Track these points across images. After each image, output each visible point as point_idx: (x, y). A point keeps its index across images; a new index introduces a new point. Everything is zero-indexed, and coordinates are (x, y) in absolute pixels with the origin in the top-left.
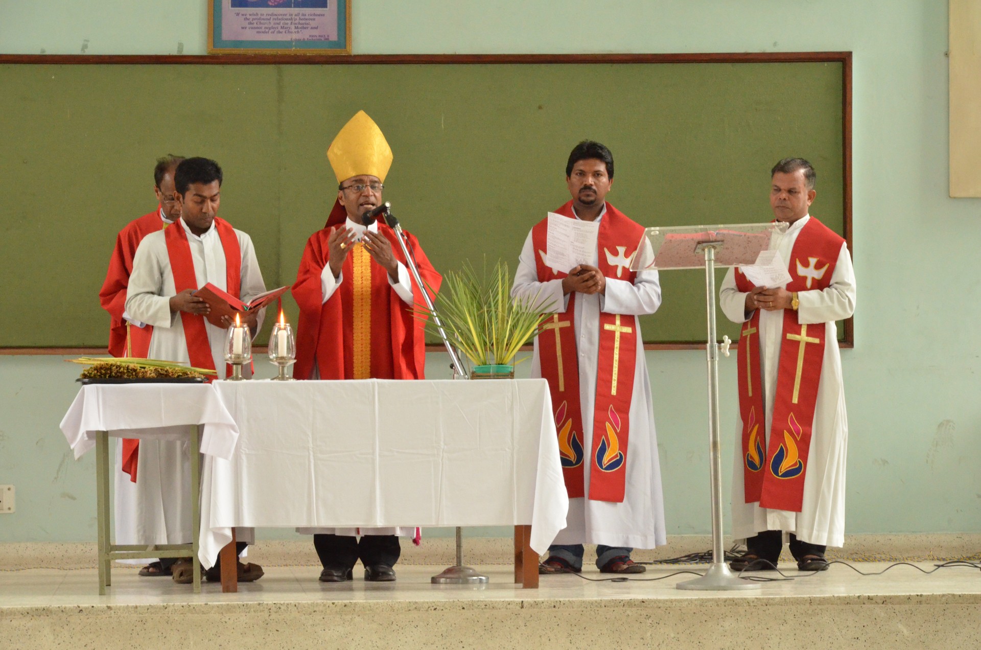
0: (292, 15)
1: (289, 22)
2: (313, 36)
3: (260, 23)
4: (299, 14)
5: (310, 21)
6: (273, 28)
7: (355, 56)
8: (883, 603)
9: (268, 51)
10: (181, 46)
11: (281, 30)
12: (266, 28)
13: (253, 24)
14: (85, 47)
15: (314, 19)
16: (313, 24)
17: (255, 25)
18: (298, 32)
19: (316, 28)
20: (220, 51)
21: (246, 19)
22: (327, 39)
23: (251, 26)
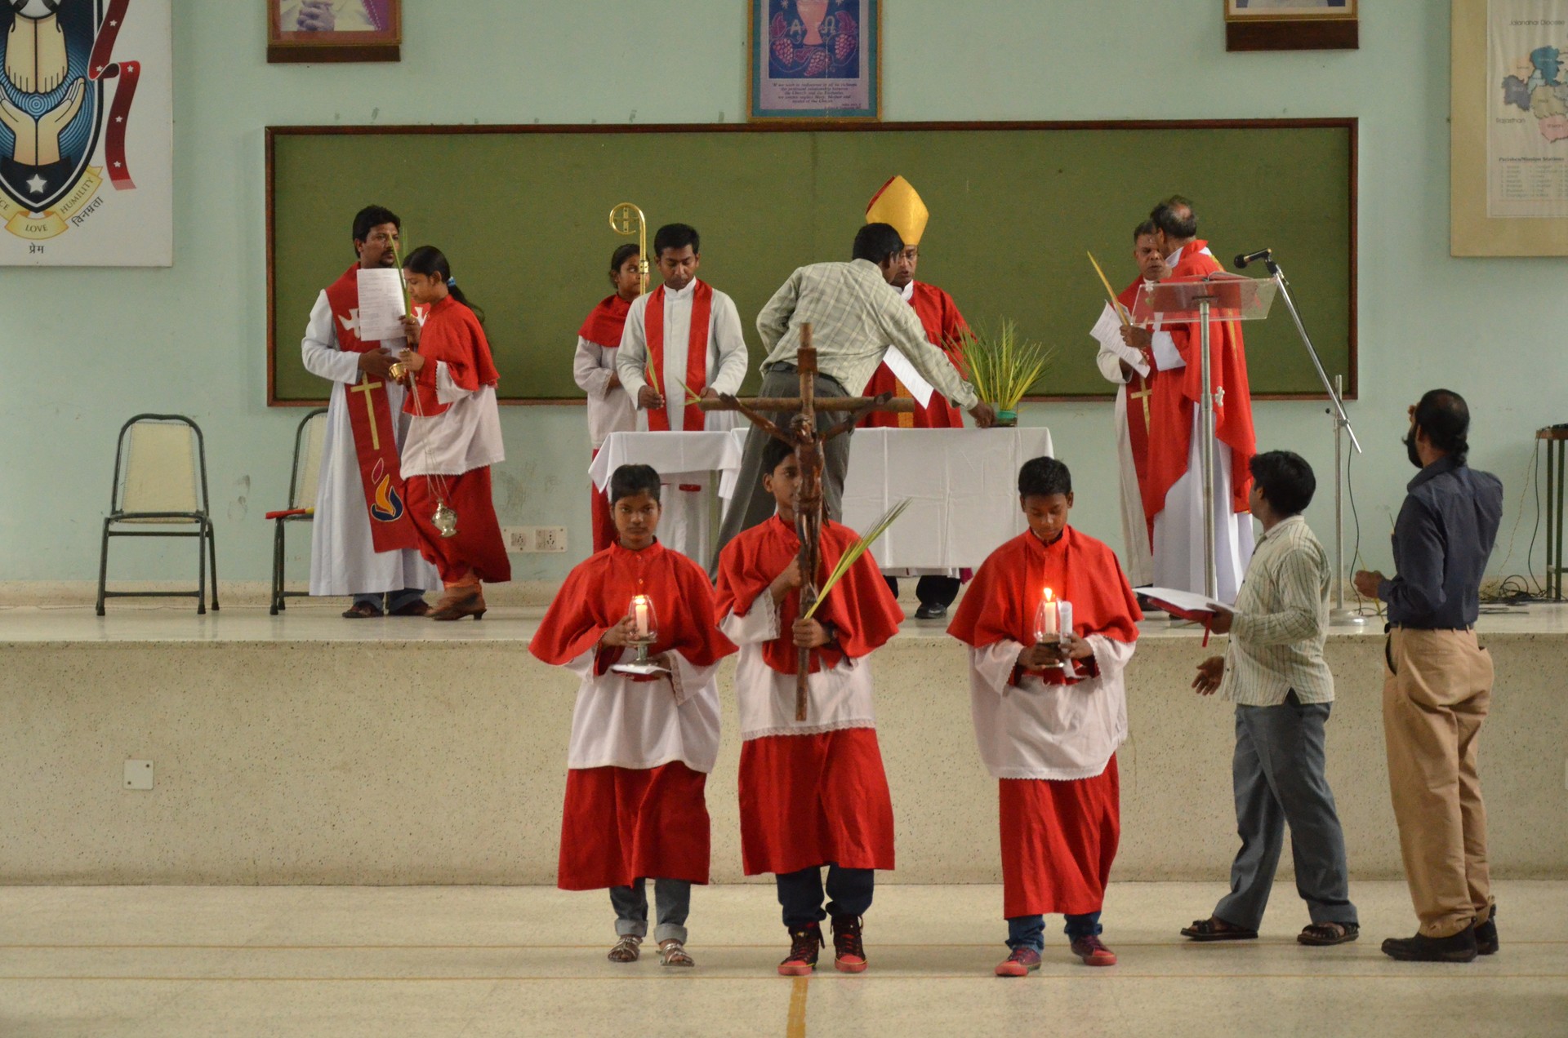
0: (826, 85)
1: (823, 91)
2: (846, 105)
3: (796, 93)
4: (831, 85)
5: (843, 91)
6: (808, 97)
7: (885, 123)
8: (1362, 642)
9: (802, 120)
10: (722, 115)
11: (815, 100)
12: (802, 97)
13: (789, 94)
14: (633, 116)
15: (847, 89)
16: (846, 93)
17: (791, 95)
18: (831, 101)
19: (849, 97)
20: (758, 120)
21: (783, 89)
22: (857, 108)
23: (788, 96)
